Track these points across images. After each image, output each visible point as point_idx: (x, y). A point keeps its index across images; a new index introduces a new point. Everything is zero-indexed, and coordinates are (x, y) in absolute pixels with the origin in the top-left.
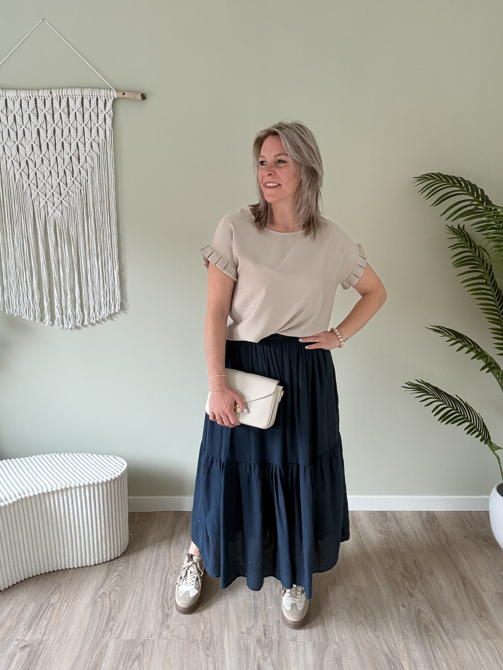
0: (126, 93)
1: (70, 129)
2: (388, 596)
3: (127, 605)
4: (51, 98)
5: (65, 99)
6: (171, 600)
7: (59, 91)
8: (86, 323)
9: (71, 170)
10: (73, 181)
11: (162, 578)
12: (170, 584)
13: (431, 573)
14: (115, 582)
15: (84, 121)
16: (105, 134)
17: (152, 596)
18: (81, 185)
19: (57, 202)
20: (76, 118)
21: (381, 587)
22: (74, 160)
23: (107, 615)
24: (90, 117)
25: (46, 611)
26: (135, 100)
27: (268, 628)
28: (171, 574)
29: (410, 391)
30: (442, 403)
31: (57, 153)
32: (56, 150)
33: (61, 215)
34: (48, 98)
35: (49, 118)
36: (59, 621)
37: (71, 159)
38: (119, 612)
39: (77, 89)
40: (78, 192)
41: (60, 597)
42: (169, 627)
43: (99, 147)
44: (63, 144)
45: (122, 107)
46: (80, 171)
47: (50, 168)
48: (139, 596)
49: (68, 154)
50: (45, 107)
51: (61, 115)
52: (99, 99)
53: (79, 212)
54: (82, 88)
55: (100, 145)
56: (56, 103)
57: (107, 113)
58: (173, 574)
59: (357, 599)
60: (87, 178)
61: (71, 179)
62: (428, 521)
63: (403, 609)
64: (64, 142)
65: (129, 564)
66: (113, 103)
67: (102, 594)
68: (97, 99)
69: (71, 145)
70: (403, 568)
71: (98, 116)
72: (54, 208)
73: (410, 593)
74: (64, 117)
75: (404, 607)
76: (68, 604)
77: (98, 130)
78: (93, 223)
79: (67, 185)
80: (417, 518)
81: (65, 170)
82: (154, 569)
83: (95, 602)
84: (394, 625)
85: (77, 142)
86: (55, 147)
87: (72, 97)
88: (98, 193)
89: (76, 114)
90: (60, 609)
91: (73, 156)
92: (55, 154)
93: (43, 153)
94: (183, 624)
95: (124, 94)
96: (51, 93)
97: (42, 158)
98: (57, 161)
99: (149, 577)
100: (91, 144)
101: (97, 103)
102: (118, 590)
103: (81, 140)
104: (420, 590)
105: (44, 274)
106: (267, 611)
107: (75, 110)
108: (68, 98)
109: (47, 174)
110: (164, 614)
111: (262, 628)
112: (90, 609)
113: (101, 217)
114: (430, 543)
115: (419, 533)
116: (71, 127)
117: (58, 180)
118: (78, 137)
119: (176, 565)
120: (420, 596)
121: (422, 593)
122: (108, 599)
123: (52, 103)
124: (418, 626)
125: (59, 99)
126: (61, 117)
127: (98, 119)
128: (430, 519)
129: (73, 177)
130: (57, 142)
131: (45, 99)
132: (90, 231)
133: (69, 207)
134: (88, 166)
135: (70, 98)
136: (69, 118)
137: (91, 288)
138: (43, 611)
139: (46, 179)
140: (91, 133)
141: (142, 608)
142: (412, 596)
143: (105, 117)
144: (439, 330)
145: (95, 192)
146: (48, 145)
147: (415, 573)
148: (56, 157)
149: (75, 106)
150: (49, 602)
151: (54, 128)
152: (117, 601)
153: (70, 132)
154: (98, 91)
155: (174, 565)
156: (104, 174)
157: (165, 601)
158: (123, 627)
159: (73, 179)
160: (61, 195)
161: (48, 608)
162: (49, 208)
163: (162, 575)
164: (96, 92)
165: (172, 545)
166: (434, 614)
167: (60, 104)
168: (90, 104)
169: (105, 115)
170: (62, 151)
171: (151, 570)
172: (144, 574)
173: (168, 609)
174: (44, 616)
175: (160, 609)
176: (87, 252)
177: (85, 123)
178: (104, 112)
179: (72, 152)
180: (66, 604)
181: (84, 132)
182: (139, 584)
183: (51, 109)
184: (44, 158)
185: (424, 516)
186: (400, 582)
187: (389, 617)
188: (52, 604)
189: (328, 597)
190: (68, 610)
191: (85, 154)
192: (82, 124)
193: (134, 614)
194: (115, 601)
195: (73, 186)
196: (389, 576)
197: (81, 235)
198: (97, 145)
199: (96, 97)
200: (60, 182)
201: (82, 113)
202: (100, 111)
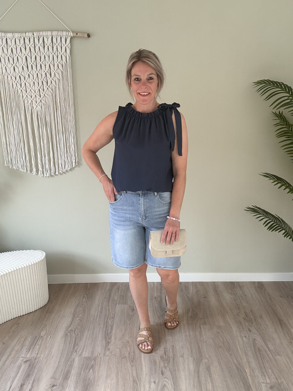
0: (78, 34)
1: (45, 56)
2: (236, 331)
3: (85, 337)
4: (33, 37)
5: (42, 38)
6: (110, 333)
7: (38, 33)
8: (57, 173)
9: (46, 81)
10: (48, 88)
11: (104, 321)
12: (109, 324)
13: (261, 317)
14: (78, 323)
15: (53, 51)
16: (66, 59)
17: (99, 331)
18: (52, 90)
19: (38, 101)
20: (48, 50)
21: (232, 326)
22: (48, 75)
23: (73, 343)
24: (57, 48)
25: (38, 341)
26: (84, 37)
27: (167, 350)
28: (110, 319)
29: (249, 213)
30: (268, 219)
31: (38, 71)
32: (37, 69)
33: (41, 109)
34: (32, 37)
35: (33, 50)
36: (46, 346)
37: (46, 74)
38: (80, 340)
39: (49, 32)
40: (50, 94)
41: (46, 332)
42: (109, 349)
43: (62, 67)
44: (41, 65)
45: (76, 42)
46: (51, 82)
47: (33, 80)
48: (92, 331)
49: (44, 71)
50: (30, 43)
51: (39, 47)
52: (62, 37)
53: (52, 107)
54: (52, 31)
55: (63, 66)
56: (36, 40)
57: (67, 46)
58: (111, 319)
59: (218, 333)
60: (56, 86)
61: (46, 87)
62: (259, 287)
63: (245, 338)
64: (42, 64)
65: (85, 313)
66: (70, 40)
67: (71, 330)
68: (61, 37)
69: (45, 66)
70: (244, 314)
71: (61, 48)
72: (36, 104)
73: (249, 329)
74: (42, 49)
75: (246, 337)
76: (51, 337)
77: (62, 56)
78: (60, 113)
79: (44, 90)
80: (252, 285)
81: (42, 81)
82: (100, 316)
83: (66, 335)
84: (240, 348)
85: (49, 64)
86: (37, 67)
87: (46, 36)
88: (63, 95)
89: (48, 47)
90: (46, 339)
91: (47, 73)
92: (36, 71)
93: (29, 71)
94: (118, 348)
95: (77, 34)
96: (33, 34)
97: (29, 74)
98: (37, 76)
99: (97, 320)
100: (58, 65)
101: (61, 40)
102: (80, 328)
103: (52, 63)
104: (254, 327)
105: (32, 144)
106: (166, 340)
107: (48, 45)
108: (43, 37)
109: (32, 84)
110: (106, 342)
111: (163, 349)
112: (63, 339)
113: (64, 109)
114: (260, 300)
115: (253, 294)
116: (46, 55)
117: (39, 88)
118: (50, 62)
119: (113, 314)
120: (255, 331)
121: (256, 329)
122: (74, 333)
123: (34, 41)
124: (254, 348)
125: (38, 38)
126: (39, 49)
127: (61, 49)
128: (260, 286)
129: (47, 85)
130: (37, 64)
131: (30, 38)
132: (58, 118)
133: (45, 104)
134: (56, 78)
135: (44, 38)
136: (44, 50)
137: (59, 152)
138: (36, 340)
139: (31, 86)
140: (58, 59)
141: (94, 339)
142: (250, 331)
143: (66, 48)
144: (267, 175)
145: (61, 94)
146: (32, 66)
147: (252, 318)
148: (37, 73)
149: (48, 42)
150: (40, 335)
151: (36, 56)
152: (79, 334)
153: (45, 58)
154: (61, 33)
155: (111, 314)
156: (66, 83)
157: (107, 334)
158: (83, 349)
159: (47, 87)
160: (40, 96)
161: (40, 338)
162: (34, 105)
163: (104, 320)
164: (60, 33)
165: (110, 302)
166: (264, 341)
167: (39, 41)
168: (57, 40)
169: (66, 47)
170: (41, 70)
171: (98, 316)
172: (94, 319)
173: (109, 339)
174: (37, 343)
175: (104, 339)
176: (57, 131)
177: (54, 53)
178: (66, 46)
179: (47, 70)
180: (50, 336)
181: (53, 58)
182: (91, 324)
183: (34, 44)
184: (30, 74)
185: (256, 284)
186: (243, 323)
187: (237, 343)
188: (42, 336)
189: (201, 332)
190: (51, 340)
191: (54, 71)
192: (52, 53)
193: (89, 342)
194: (78, 334)
195: (48, 91)
196: (237, 320)
197: (53, 120)
198: (61, 66)
199: (60, 36)
200: (40, 89)
201: (52, 46)
202: (62, 45)
